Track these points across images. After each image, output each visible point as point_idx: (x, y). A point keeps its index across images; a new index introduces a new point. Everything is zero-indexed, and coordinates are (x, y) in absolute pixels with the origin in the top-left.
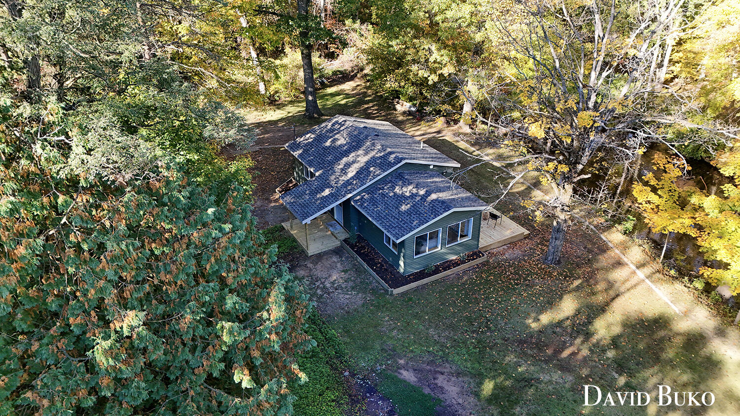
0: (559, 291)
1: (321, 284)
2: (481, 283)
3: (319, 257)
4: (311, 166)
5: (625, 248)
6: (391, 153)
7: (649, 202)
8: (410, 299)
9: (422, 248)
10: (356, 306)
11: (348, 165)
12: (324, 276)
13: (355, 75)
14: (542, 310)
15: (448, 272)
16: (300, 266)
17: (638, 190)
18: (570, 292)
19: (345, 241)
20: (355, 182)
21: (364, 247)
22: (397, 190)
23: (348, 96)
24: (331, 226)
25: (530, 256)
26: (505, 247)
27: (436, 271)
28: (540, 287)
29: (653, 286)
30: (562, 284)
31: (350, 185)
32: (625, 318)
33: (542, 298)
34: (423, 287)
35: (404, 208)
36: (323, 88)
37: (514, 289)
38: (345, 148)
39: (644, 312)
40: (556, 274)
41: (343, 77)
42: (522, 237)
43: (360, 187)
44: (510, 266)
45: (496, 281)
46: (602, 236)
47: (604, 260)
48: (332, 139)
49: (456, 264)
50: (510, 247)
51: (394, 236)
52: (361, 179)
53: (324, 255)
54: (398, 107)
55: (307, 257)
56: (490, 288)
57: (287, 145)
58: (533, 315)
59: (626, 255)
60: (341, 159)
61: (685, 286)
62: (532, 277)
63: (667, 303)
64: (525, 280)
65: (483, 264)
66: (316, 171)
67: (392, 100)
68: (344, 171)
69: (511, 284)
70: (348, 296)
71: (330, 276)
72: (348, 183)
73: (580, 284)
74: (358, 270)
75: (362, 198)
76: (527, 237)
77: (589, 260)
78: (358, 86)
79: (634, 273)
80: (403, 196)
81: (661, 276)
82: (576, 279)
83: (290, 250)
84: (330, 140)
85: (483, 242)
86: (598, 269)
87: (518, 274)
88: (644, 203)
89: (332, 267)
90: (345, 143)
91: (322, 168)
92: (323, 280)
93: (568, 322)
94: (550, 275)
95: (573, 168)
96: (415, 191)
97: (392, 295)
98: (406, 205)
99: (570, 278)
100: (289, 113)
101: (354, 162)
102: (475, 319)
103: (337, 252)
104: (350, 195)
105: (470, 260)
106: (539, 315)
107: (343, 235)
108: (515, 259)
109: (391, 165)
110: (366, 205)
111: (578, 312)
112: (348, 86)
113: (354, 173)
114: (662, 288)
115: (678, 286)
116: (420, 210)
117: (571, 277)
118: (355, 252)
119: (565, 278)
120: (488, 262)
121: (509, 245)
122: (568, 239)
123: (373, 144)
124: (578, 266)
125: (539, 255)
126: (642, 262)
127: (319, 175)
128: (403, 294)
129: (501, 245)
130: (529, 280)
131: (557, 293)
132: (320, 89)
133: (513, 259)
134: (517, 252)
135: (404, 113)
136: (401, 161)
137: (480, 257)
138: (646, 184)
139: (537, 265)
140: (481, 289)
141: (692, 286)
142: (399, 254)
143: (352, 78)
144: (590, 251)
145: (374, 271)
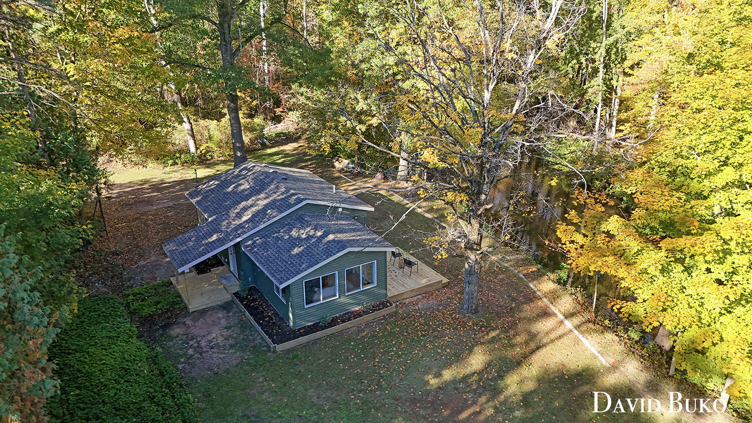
0: (471, 342)
1: (195, 343)
2: (383, 336)
3: (203, 312)
4: (205, 211)
5: (554, 297)
6: (293, 195)
7: (572, 242)
8: (296, 356)
9: (316, 297)
10: (228, 367)
11: (245, 209)
12: (202, 334)
13: (299, 137)
14: (447, 365)
15: (347, 324)
16: (178, 323)
17: (561, 230)
18: (482, 344)
19: (236, 294)
20: (247, 226)
21: (254, 300)
22: (294, 233)
23: (287, 155)
24: (225, 279)
25: (446, 306)
26: (420, 297)
27: (333, 323)
28: (449, 338)
29: (580, 336)
30: (475, 334)
31: (241, 228)
32: (542, 370)
33: (448, 350)
34: (315, 342)
35: (296, 251)
36: (263, 149)
37: (419, 341)
38: (246, 193)
39: (565, 363)
40: (470, 324)
41: (288, 138)
42: (440, 286)
43: (252, 229)
44: (421, 316)
45: (402, 333)
46: (531, 285)
47: (528, 310)
48: (236, 184)
49: (358, 315)
50: (425, 297)
51: (278, 280)
52: (255, 222)
53: (209, 311)
54: (337, 164)
55: (188, 314)
56: (392, 340)
57: (187, 192)
58: (435, 370)
59: (554, 304)
60: (240, 203)
61: (617, 335)
62: (442, 327)
63: (594, 354)
64: (434, 331)
65: (391, 315)
66: (209, 217)
67: (332, 158)
68: (239, 215)
69: (417, 336)
70: (223, 356)
71: (209, 333)
72: (240, 226)
73: (498, 335)
74: (244, 326)
75: (255, 242)
76: (445, 286)
77: (511, 309)
78: (300, 146)
79: (562, 322)
80: (299, 238)
81: (591, 325)
82: (494, 329)
83: (171, 305)
84: (234, 185)
85: (393, 290)
86: (519, 319)
87: (427, 325)
88: (568, 242)
89: (214, 324)
90: (248, 187)
91: (217, 213)
92: (199, 339)
93: (475, 378)
94: (464, 325)
95: (477, 199)
96: (312, 233)
97: (274, 352)
98: (300, 247)
99: (486, 327)
100: (218, 171)
101: (252, 206)
102: (367, 376)
103: (226, 307)
104: (239, 239)
105: (375, 310)
106: (442, 371)
107: (235, 286)
108: (428, 310)
109: (290, 206)
110: (256, 249)
111: (489, 365)
112: (289, 147)
113: (249, 217)
114: (589, 337)
115: (610, 336)
116: (312, 252)
117: (489, 328)
118: (244, 305)
119: (481, 328)
120: (396, 313)
121: (424, 295)
122: (491, 288)
123: (277, 188)
124: (499, 316)
125: (456, 304)
126: (571, 310)
127: (212, 221)
128: (288, 351)
129: (414, 294)
130: (439, 331)
131: (467, 345)
132: (260, 149)
133: (425, 309)
134: (432, 302)
135: (341, 171)
136: (301, 202)
137: (388, 306)
138: (569, 223)
139: (451, 315)
140: (381, 342)
141: (626, 335)
142: (287, 303)
143: (296, 140)
144: (513, 300)
145: (260, 325)
